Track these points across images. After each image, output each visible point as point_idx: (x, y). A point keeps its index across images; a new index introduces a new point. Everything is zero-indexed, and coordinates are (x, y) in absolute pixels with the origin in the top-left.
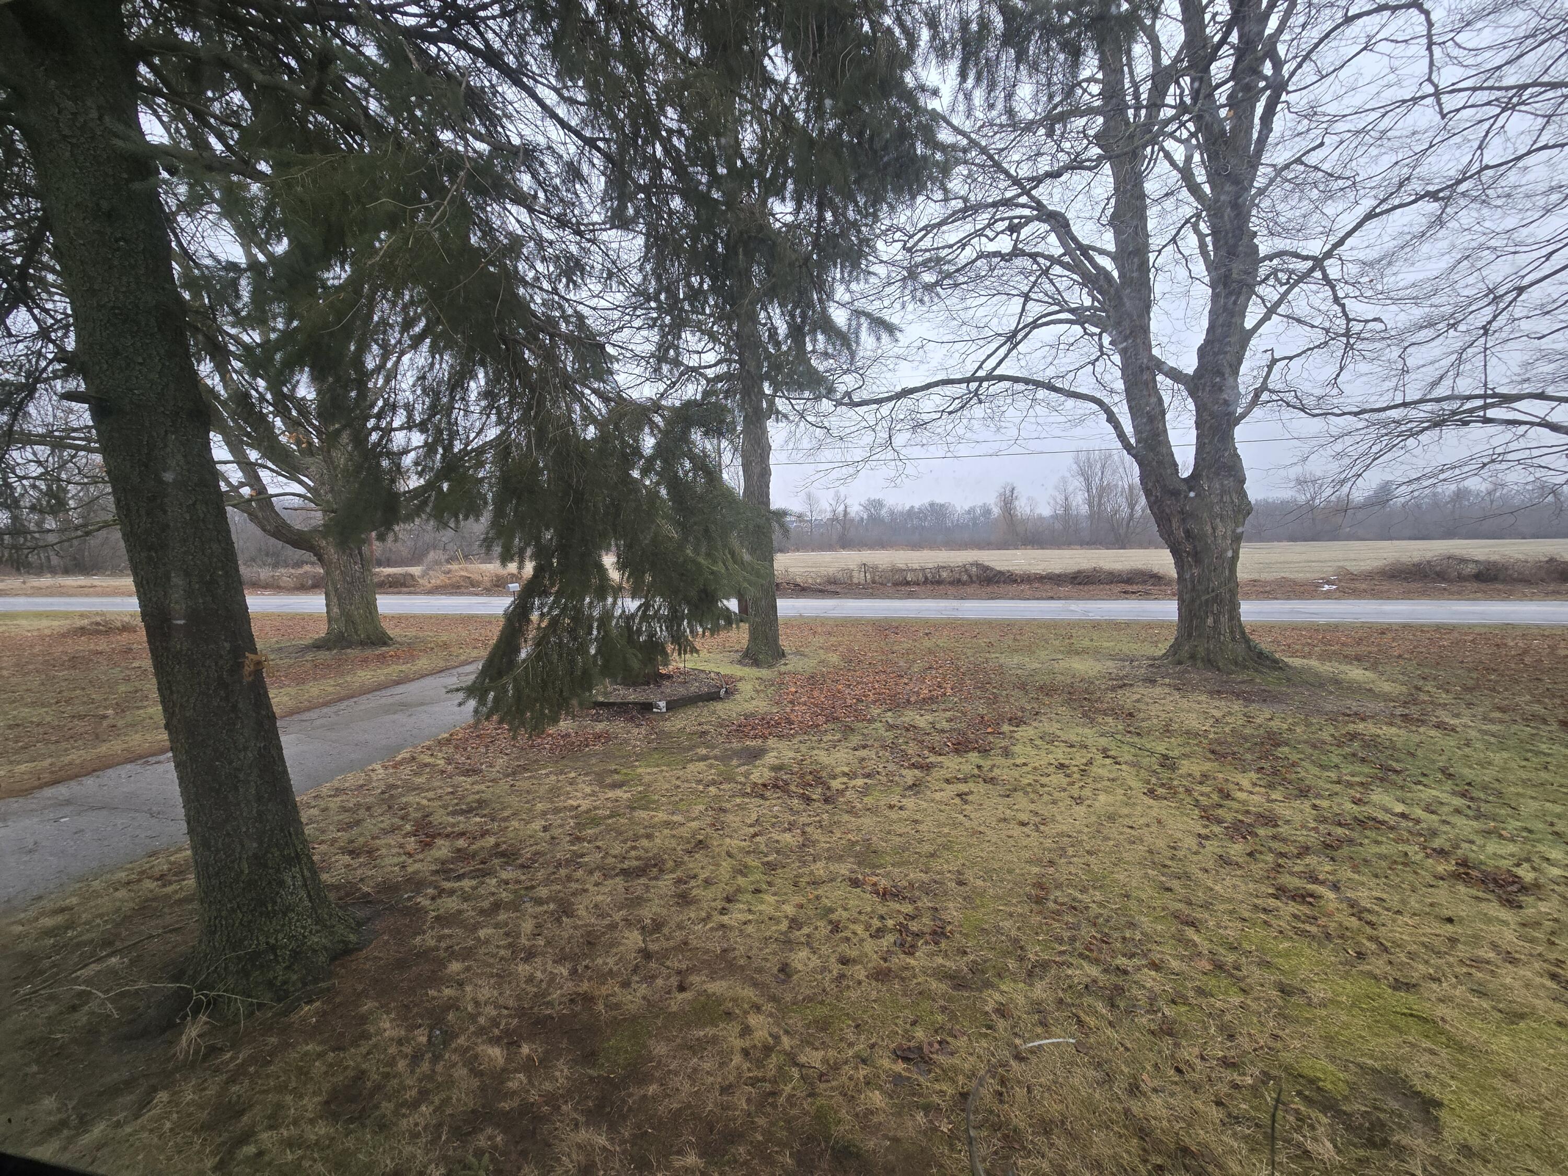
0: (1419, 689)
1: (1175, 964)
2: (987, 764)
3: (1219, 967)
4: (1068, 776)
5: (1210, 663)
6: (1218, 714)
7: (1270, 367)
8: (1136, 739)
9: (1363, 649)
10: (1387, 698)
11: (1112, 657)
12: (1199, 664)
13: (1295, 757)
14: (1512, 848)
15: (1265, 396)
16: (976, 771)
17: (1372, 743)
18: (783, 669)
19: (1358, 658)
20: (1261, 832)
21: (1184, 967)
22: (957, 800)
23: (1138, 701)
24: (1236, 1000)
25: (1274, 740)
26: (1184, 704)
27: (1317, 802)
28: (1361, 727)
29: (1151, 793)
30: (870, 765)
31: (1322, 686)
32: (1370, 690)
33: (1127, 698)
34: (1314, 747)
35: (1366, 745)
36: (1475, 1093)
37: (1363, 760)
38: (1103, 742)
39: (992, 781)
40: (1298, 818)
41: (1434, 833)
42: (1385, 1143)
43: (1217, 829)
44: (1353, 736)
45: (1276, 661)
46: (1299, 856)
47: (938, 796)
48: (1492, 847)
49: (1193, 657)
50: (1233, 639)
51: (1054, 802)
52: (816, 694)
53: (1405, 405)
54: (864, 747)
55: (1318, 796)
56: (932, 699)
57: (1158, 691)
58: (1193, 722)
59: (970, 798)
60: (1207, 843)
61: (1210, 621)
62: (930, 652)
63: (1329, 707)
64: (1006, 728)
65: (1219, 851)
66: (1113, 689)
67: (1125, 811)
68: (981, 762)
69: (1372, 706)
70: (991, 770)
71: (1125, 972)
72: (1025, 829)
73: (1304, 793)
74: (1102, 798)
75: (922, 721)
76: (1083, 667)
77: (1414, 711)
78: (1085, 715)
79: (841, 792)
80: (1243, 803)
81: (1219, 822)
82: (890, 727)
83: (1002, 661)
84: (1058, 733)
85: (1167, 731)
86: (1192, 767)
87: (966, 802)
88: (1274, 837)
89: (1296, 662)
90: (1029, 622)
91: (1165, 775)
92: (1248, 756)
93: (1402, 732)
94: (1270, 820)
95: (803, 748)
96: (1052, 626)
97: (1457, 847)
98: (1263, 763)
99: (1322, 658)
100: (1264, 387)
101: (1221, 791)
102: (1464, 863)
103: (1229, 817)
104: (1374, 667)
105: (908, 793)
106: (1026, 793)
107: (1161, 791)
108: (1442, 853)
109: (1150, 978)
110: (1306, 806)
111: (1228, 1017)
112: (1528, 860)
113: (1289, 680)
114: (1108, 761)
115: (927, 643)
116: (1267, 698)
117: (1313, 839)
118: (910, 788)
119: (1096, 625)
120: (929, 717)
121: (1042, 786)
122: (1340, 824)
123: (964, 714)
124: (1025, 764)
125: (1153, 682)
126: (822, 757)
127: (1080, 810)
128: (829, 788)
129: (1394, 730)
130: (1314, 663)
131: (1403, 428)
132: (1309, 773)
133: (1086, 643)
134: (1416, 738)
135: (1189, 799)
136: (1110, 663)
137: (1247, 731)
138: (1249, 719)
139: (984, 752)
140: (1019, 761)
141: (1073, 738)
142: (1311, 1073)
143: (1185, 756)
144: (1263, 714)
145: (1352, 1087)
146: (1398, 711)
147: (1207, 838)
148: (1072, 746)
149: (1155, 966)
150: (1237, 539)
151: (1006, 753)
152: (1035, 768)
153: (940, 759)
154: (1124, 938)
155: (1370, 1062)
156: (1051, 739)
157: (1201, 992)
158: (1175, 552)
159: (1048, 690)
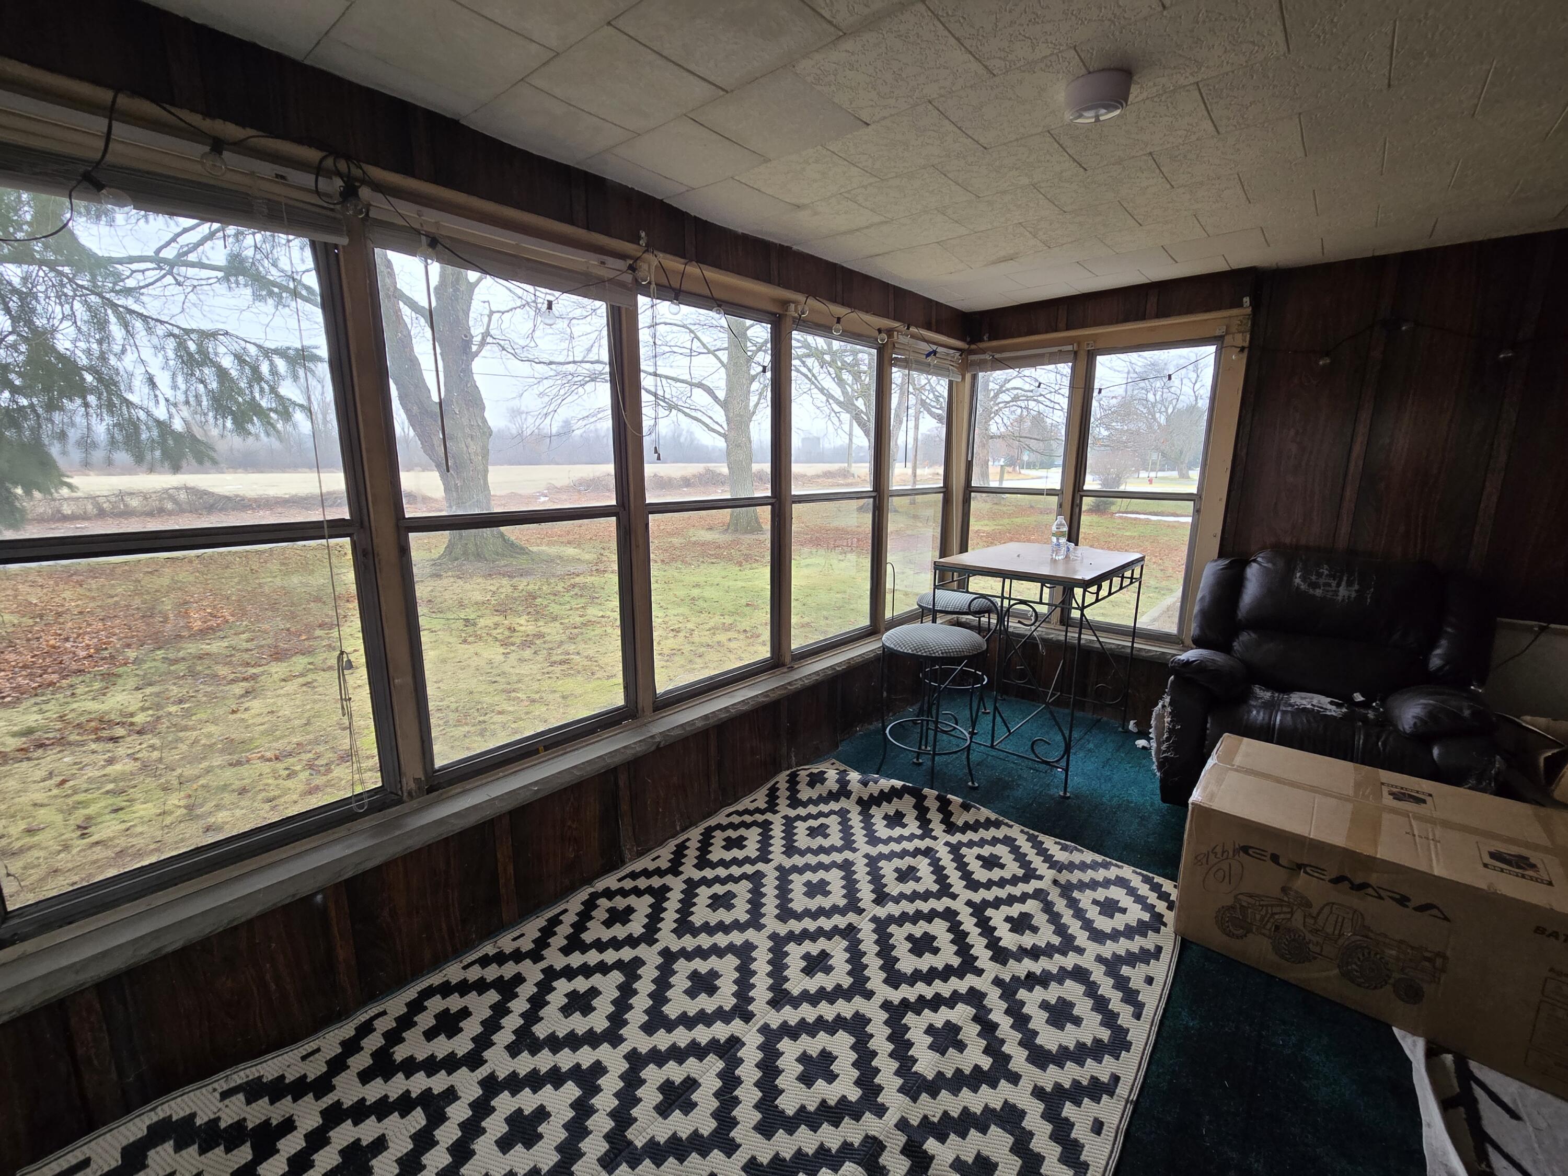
0: (602, 555)
5: (480, 556)
6: (494, 588)
8: (441, 615)
9: (571, 537)
10: (587, 562)
12: (471, 558)
13: (545, 603)
17: (583, 587)
19: (569, 543)
20: (538, 642)
23: (432, 591)
25: (533, 596)
26: (467, 586)
27: (562, 621)
28: (577, 580)
29: (464, 642)
31: (552, 561)
32: (579, 559)
35: (582, 589)
37: (581, 596)
40: (554, 632)
43: (512, 648)
44: (574, 586)
45: (522, 548)
49: (465, 553)
50: (493, 536)
53: (574, 362)
57: (445, 582)
58: (478, 596)
63: (559, 573)
64: (319, 633)
69: (581, 568)
73: (555, 619)
77: (601, 567)
80: (525, 632)
81: (513, 644)
85: (461, 605)
88: (544, 642)
89: (534, 549)
91: (470, 630)
92: (520, 608)
93: (597, 578)
94: (540, 636)
98: (529, 610)
99: (548, 545)
101: (510, 628)
103: (518, 641)
104: (579, 546)
107: (471, 639)
110: (557, 624)
113: (533, 560)
116: (523, 573)
122: (575, 628)
125: (439, 576)
129: (593, 578)
130: (544, 548)
131: (576, 379)
132: (554, 608)
134: (603, 580)
135: (491, 638)
137: (516, 595)
138: (515, 588)
143: (480, 616)
144: (522, 583)
146: (594, 568)
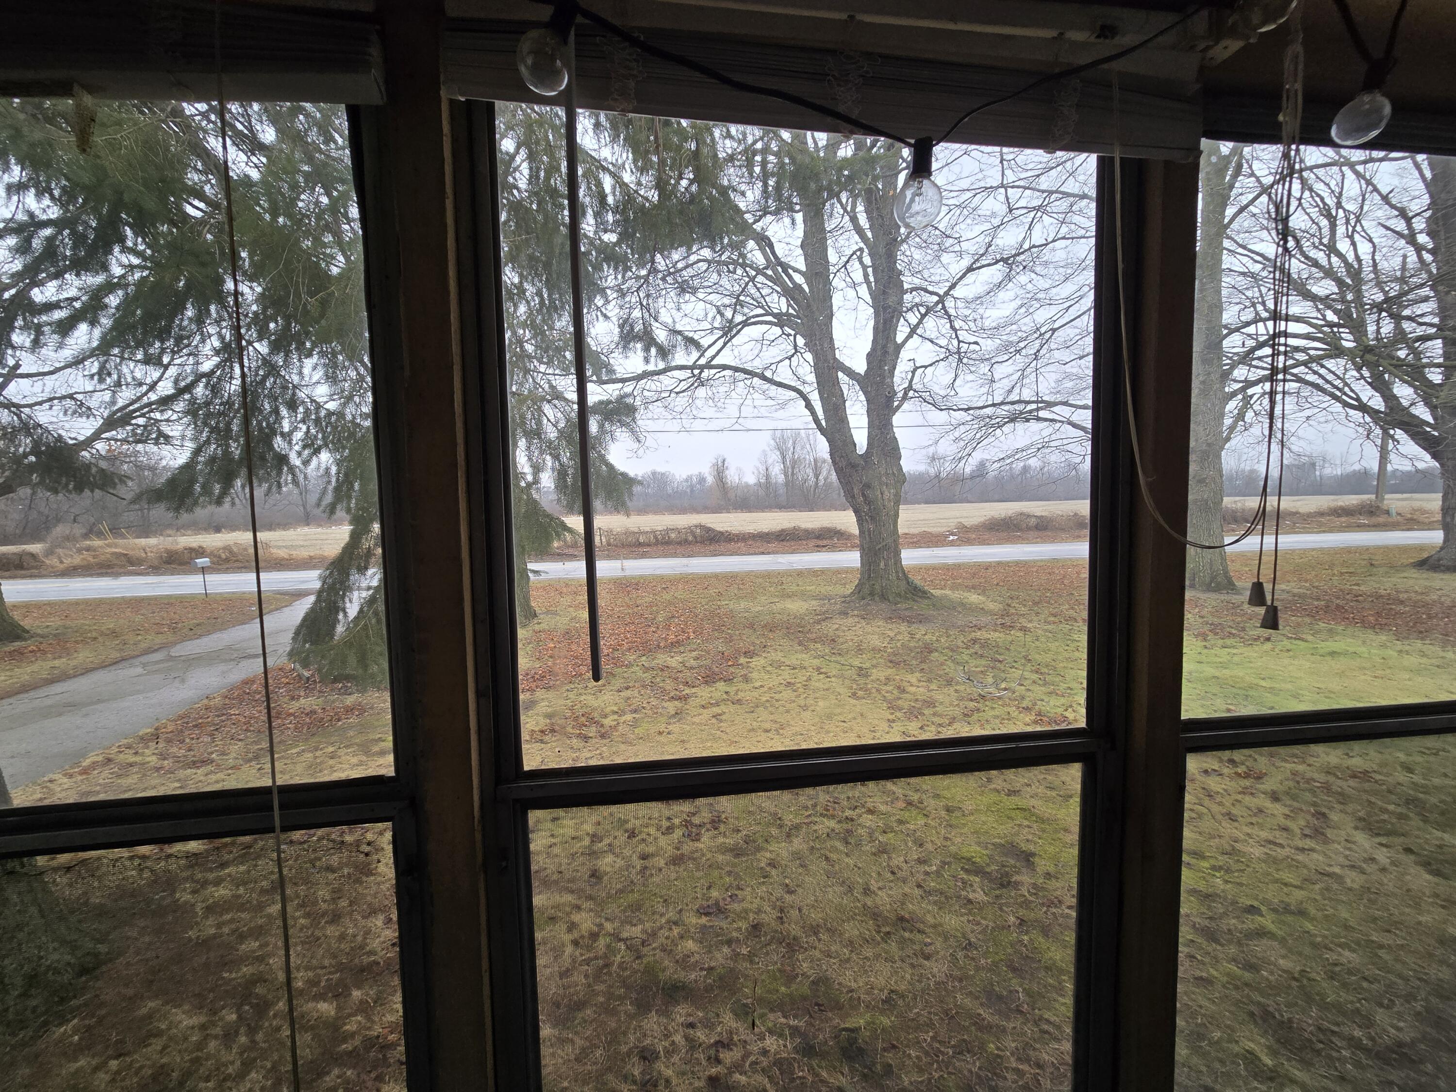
0: (1009, 605)
1: (883, 808)
2: (732, 689)
3: (910, 803)
4: (795, 691)
5: (884, 597)
6: (892, 634)
7: (913, 372)
8: (839, 658)
9: (976, 581)
10: (991, 613)
11: (815, 598)
12: (877, 598)
13: (942, 659)
14: (1063, 700)
15: (911, 393)
16: (725, 696)
17: (985, 644)
18: (537, 627)
19: (974, 587)
20: (927, 712)
21: (889, 809)
22: (714, 721)
23: (837, 629)
24: (921, 821)
25: (928, 649)
26: (869, 629)
27: (958, 688)
28: (978, 634)
29: (854, 695)
30: (636, 702)
31: (954, 608)
32: (982, 609)
33: (830, 628)
34: (952, 650)
35: (982, 646)
36: (1050, 844)
37: (982, 656)
38: (816, 662)
39: (739, 702)
41: (1023, 698)
42: (1009, 883)
43: (899, 714)
44: (975, 641)
45: (926, 593)
46: (950, 724)
47: (696, 720)
48: (1054, 701)
49: (872, 594)
50: (898, 578)
51: (788, 711)
52: (574, 647)
53: (994, 405)
54: (627, 688)
55: (958, 683)
56: (678, 643)
57: (850, 621)
58: (876, 641)
59: (723, 717)
60: (893, 725)
61: (882, 565)
62: (670, 603)
63: (959, 623)
64: (742, 660)
65: (902, 729)
66: (818, 622)
67: (838, 711)
68: (728, 689)
69: (984, 620)
70: (736, 694)
71: (852, 820)
72: (769, 735)
74: (821, 703)
75: (674, 661)
76: (796, 606)
77: (1007, 621)
78: (800, 644)
79: (614, 728)
80: (914, 694)
81: (900, 709)
82: (646, 670)
83: (731, 607)
84: (782, 659)
85: (860, 650)
86: (879, 674)
87: (721, 721)
89: (938, 592)
90: (749, 574)
91: (862, 681)
92: (914, 663)
93: (1002, 635)
95: (571, 695)
96: (767, 575)
97: (1035, 704)
98: (923, 666)
99: (952, 588)
100: (910, 387)
101: (900, 686)
102: (1039, 714)
104: (984, 592)
105: (672, 721)
106: (766, 708)
107: (860, 693)
108: (1027, 709)
109: (868, 820)
111: (919, 834)
112: (1071, 706)
113: (934, 605)
114: (822, 676)
115: (667, 597)
116: (922, 620)
117: (957, 712)
118: (673, 716)
119: (800, 573)
120: (679, 658)
121: (777, 701)
122: (971, 700)
123: (708, 653)
124: (762, 686)
125: (846, 614)
126: (590, 700)
127: (807, 715)
128: (602, 726)
129: (997, 634)
130: (948, 592)
131: (993, 422)
132: (951, 668)
133: (794, 588)
134: (1009, 638)
135: (879, 696)
136: (814, 602)
137: (912, 644)
138: (912, 635)
139: (728, 680)
140: (757, 684)
141: (795, 662)
142: (968, 855)
143: (874, 666)
144: (920, 631)
145: (990, 857)
146: (999, 621)
147: (894, 721)
148: (794, 669)
149: (871, 812)
150: (897, 503)
151: (746, 679)
152: (770, 688)
153: (694, 690)
154: (848, 798)
155: (998, 841)
156: (778, 665)
157: (900, 822)
158: (856, 512)
159: (771, 627)
